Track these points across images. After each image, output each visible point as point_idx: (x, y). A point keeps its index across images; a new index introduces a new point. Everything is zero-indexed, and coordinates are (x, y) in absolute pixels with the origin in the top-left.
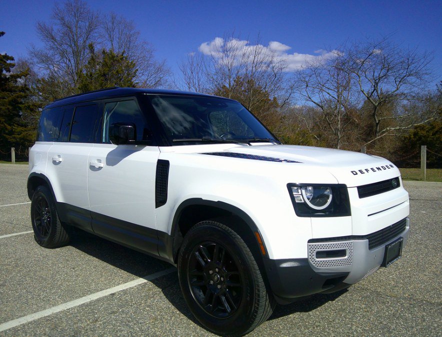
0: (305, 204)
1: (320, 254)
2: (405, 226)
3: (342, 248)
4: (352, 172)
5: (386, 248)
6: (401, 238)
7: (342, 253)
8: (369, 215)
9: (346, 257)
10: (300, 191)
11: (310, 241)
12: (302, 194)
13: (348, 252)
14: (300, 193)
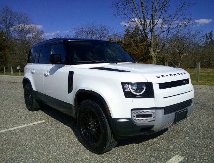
0: (130, 92)
1: (138, 116)
2: (191, 103)
3: (150, 114)
4: (157, 76)
5: (176, 114)
6: (187, 109)
7: (150, 116)
8: (164, 98)
9: (152, 118)
10: (128, 85)
11: (132, 110)
12: (129, 87)
13: (153, 115)
14: (128, 87)
